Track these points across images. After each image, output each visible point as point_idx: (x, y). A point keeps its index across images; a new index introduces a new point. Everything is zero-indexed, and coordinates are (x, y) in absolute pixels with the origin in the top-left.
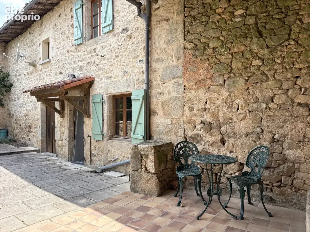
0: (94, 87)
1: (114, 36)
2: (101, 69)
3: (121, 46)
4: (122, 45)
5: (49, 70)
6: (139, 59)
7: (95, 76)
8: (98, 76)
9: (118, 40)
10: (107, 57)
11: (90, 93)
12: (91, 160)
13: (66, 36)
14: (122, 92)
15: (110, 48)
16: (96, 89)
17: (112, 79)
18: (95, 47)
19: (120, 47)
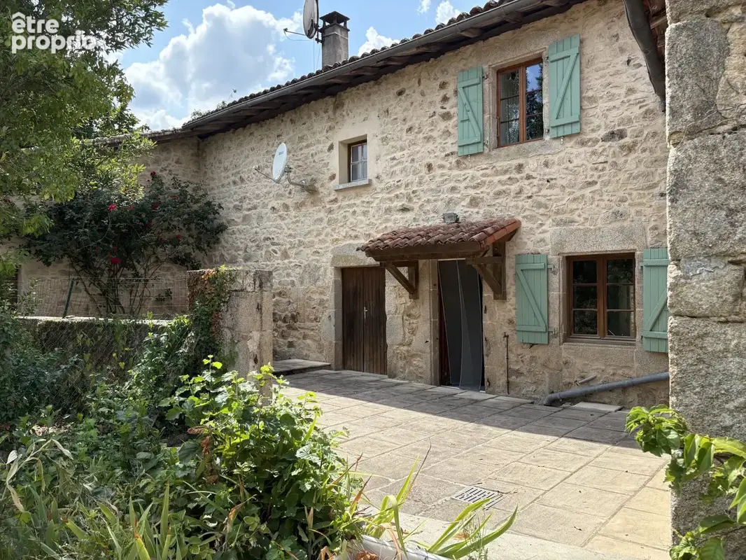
0: (518, 241)
1: (583, 144)
2: (540, 205)
3: (605, 165)
4: (606, 162)
5: (363, 202)
6: (657, 191)
7: (519, 218)
8: (531, 218)
9: (594, 153)
10: (560, 182)
11: (507, 251)
12: (508, 382)
13: (421, 135)
14: (606, 251)
15: (570, 166)
16: (526, 243)
17: (575, 226)
18: (521, 161)
19: (600, 167)
